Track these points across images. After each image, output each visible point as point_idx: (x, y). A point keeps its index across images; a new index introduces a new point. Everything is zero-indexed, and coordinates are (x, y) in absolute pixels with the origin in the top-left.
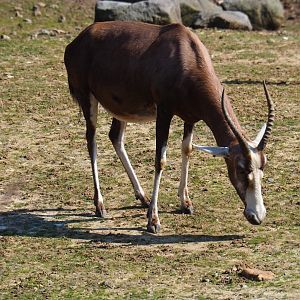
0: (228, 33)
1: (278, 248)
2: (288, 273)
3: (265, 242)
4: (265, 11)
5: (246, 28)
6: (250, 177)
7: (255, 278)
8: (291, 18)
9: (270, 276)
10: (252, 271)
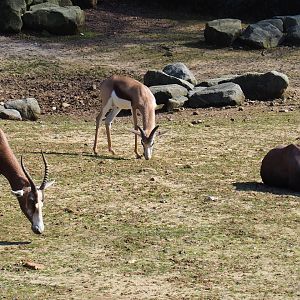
0: (9, 122)
1: (45, 251)
2: (52, 265)
3: (38, 246)
4: (30, 109)
5: (19, 119)
6: (37, 206)
7: (33, 268)
8: (43, 114)
9: (42, 267)
10: (31, 264)
